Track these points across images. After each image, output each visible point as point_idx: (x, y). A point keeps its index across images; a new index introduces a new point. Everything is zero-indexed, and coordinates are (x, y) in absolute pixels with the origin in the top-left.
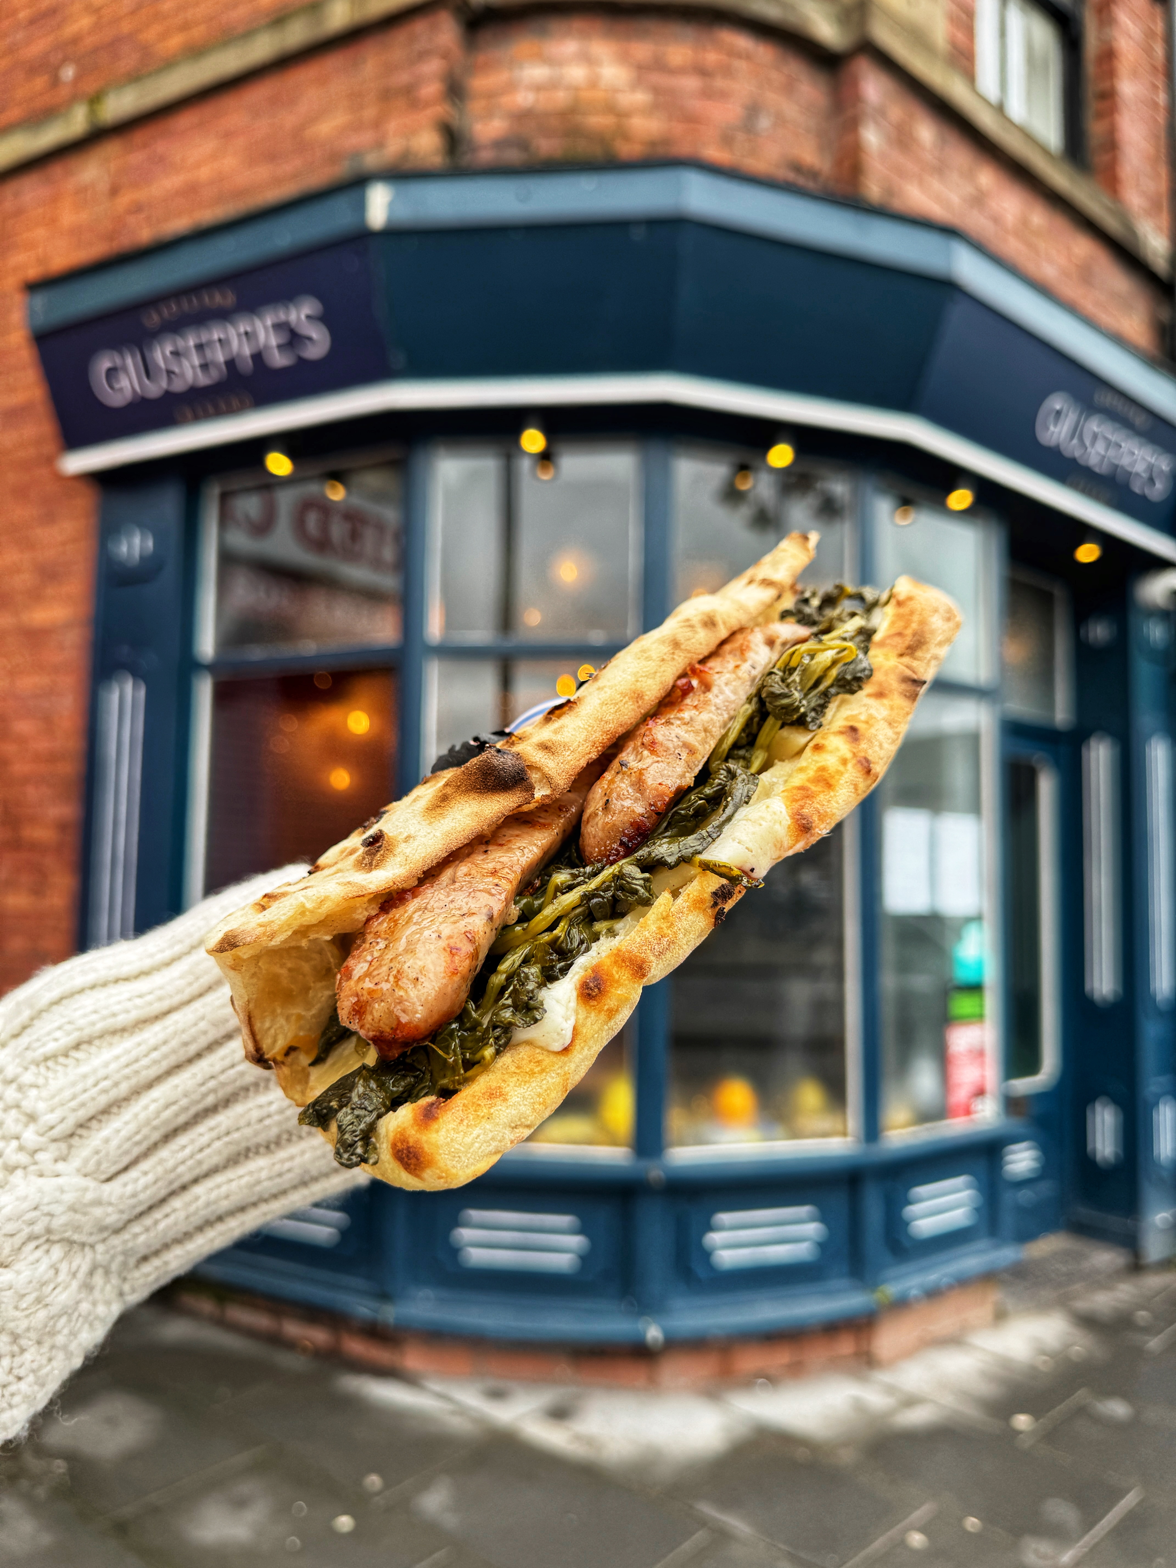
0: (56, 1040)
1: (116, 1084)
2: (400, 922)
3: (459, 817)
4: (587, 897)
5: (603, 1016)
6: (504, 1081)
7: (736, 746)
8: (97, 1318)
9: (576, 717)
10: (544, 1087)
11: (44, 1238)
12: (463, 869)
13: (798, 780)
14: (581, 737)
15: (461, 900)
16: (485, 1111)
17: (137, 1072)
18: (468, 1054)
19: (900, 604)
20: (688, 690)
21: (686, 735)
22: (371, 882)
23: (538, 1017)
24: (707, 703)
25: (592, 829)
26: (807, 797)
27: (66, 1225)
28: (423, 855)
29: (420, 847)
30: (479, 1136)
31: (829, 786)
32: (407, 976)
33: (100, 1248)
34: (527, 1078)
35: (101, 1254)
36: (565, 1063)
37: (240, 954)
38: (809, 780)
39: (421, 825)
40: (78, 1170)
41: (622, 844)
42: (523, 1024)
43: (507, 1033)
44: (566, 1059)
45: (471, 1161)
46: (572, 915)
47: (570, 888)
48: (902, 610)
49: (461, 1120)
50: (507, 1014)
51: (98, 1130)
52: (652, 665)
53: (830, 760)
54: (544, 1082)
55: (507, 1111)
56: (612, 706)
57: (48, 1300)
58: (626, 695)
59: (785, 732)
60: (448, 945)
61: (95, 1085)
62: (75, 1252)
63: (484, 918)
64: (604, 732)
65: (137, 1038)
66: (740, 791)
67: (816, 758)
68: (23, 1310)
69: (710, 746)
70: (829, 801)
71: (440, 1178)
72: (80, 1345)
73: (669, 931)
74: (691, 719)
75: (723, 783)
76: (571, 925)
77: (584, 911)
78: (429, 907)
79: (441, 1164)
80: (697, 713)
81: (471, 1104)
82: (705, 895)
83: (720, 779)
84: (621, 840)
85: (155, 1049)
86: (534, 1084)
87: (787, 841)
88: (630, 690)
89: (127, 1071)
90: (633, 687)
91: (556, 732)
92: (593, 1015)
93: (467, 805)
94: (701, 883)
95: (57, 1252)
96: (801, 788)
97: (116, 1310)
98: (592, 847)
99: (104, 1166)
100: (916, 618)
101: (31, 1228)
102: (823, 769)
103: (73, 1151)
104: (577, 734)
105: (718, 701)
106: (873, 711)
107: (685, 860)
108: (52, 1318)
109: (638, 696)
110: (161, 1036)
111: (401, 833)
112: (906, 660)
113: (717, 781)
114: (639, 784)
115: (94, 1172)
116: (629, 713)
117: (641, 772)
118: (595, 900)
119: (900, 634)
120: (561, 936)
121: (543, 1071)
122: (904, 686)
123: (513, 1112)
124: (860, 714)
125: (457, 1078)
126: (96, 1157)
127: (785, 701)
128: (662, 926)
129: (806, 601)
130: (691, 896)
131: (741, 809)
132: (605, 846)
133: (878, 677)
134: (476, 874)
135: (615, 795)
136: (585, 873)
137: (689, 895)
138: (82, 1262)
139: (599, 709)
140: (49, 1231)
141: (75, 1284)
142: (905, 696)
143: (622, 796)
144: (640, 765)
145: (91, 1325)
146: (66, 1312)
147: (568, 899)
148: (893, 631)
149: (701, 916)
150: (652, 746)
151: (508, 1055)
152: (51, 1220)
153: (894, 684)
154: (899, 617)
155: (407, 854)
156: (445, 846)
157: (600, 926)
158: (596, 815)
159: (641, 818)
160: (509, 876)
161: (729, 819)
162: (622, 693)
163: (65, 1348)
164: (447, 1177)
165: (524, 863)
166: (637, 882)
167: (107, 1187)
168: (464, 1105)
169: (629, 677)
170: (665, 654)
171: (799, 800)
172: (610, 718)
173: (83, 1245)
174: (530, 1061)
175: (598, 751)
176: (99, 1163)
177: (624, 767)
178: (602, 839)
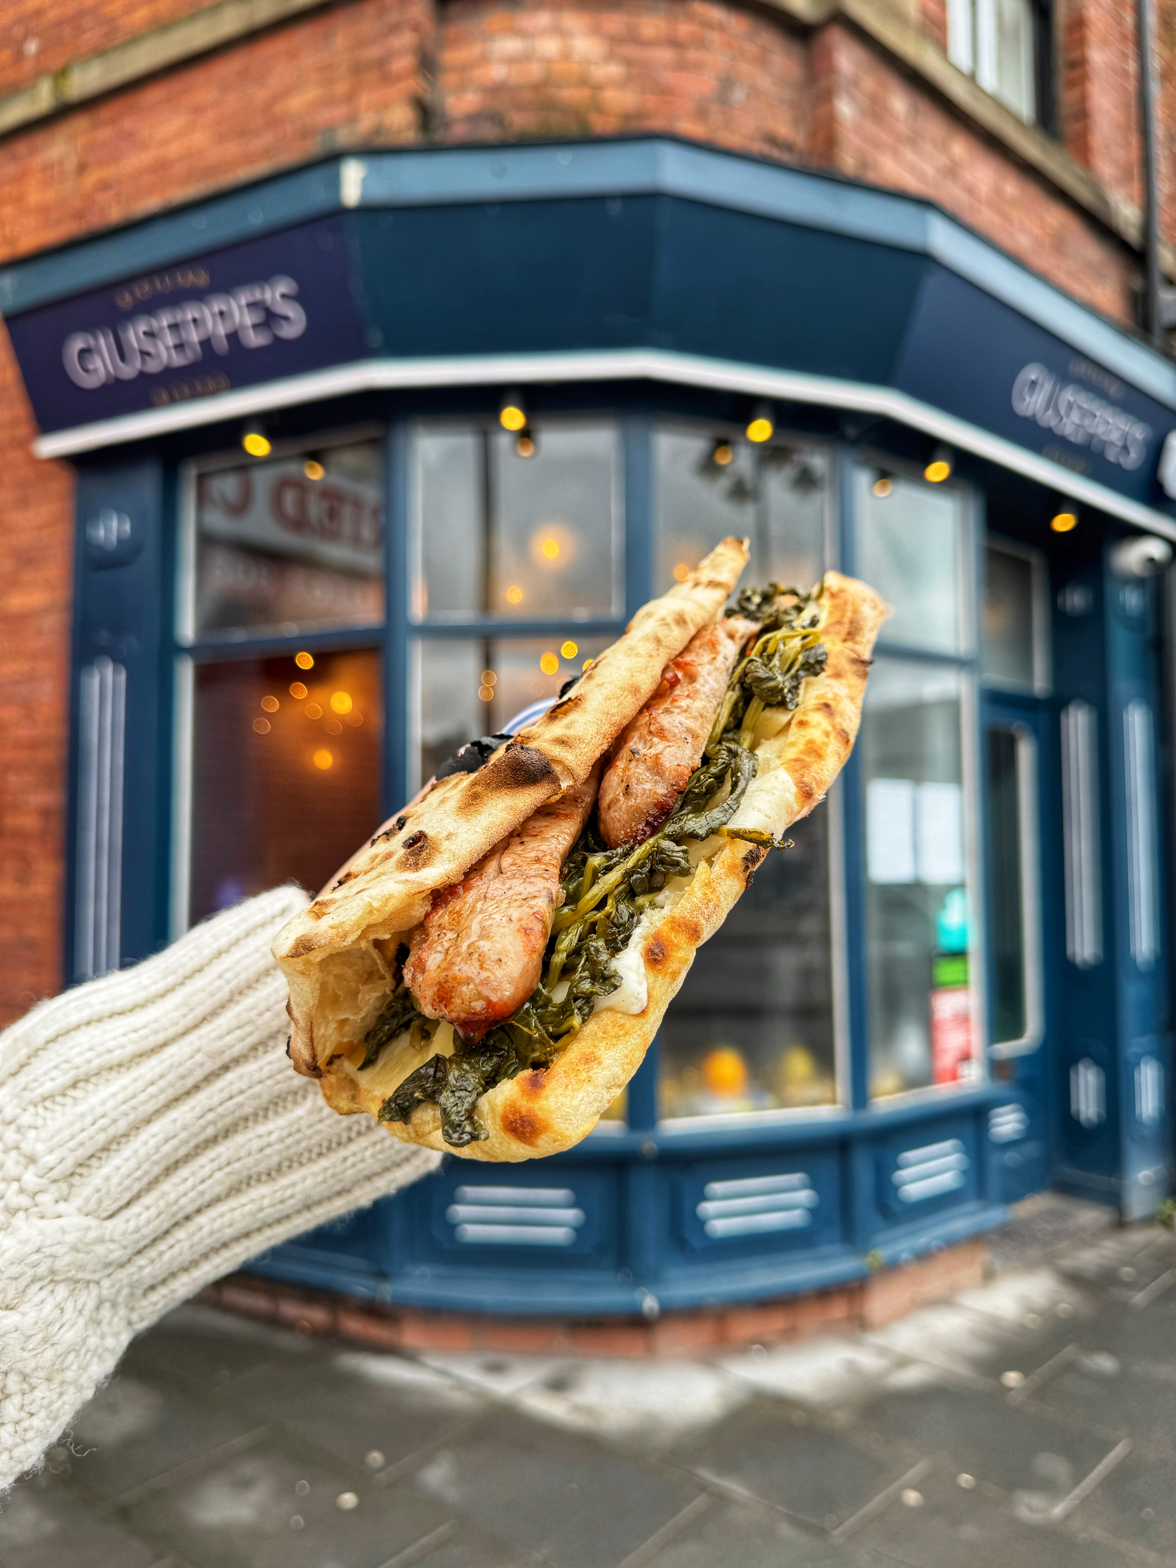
0: (53, 1080)
1: (115, 1121)
2: (463, 912)
3: (495, 812)
4: (628, 874)
5: (668, 979)
6: (595, 1046)
7: (726, 730)
8: (106, 1350)
9: (584, 712)
10: (629, 1048)
11: (49, 1279)
12: (507, 861)
13: (791, 753)
14: (592, 730)
15: (520, 887)
16: (585, 1075)
17: (134, 1108)
18: (550, 1028)
19: (833, 596)
20: (674, 683)
21: (688, 721)
22: (427, 879)
23: (618, 984)
24: (697, 692)
25: (616, 814)
26: (805, 767)
27: (68, 1265)
28: (468, 850)
29: (464, 843)
30: (583, 1098)
31: (820, 756)
32: (490, 958)
33: (106, 1283)
34: (615, 1042)
35: (107, 1289)
36: (643, 1025)
37: (312, 958)
38: (801, 753)
39: (458, 822)
40: (79, 1210)
41: (648, 824)
42: (604, 992)
43: (589, 1003)
44: (644, 1021)
45: (580, 1122)
46: (616, 892)
47: (608, 869)
48: (836, 601)
49: (566, 1086)
50: (586, 986)
51: (98, 1168)
52: (641, 661)
53: (815, 735)
54: (629, 1043)
55: (604, 1073)
56: (615, 700)
57: (54, 1340)
58: (625, 690)
59: (769, 713)
60: (521, 926)
61: (93, 1124)
62: (80, 1291)
63: (546, 900)
64: (612, 724)
65: (134, 1073)
66: (747, 766)
67: (802, 733)
68: (30, 1351)
69: (708, 730)
70: (822, 770)
71: (555, 1141)
72: (90, 1378)
73: (713, 896)
74: (688, 707)
75: (726, 761)
76: (618, 902)
77: (625, 888)
78: (488, 895)
79: (556, 1128)
80: (692, 701)
81: (571, 1070)
82: (738, 861)
83: (723, 758)
84: (647, 821)
85: (152, 1083)
86: (621, 1047)
87: (796, 807)
88: (628, 684)
89: (124, 1108)
90: (630, 682)
91: (568, 727)
92: (660, 978)
93: (500, 801)
94: (732, 850)
95: (62, 1291)
96: (797, 760)
97: (125, 1339)
98: (617, 830)
99: (106, 1203)
100: (849, 608)
101: (34, 1270)
102: (811, 742)
103: (74, 1190)
104: (589, 727)
105: (706, 689)
106: (836, 690)
107: (713, 832)
108: (59, 1356)
109: (636, 690)
110: (158, 1071)
111: (439, 832)
112: (849, 644)
113: (720, 761)
114: (656, 767)
115: (96, 1211)
116: (629, 706)
117: (657, 757)
118: (635, 876)
119: (839, 622)
120: (611, 913)
121: (626, 1034)
122: (855, 667)
123: (609, 1073)
124: (826, 693)
125: (549, 1049)
126: (96, 1196)
127: (771, 684)
128: (707, 892)
129: (748, 599)
130: (725, 863)
131: (750, 782)
132: (631, 828)
133: (831, 661)
134: (521, 863)
135: (634, 780)
136: (617, 854)
137: (723, 862)
138: (88, 1299)
139: (604, 704)
140: (52, 1272)
141: (81, 1321)
142: (858, 675)
143: (642, 781)
144: (653, 751)
145: (100, 1357)
146: (74, 1349)
147: (612, 878)
148: (832, 620)
149: (736, 880)
150: (661, 733)
151: (593, 1022)
152: (54, 1261)
153: (846, 666)
154: (835, 607)
155: (453, 850)
156: (488, 840)
157: (641, 900)
158: (619, 800)
159: (664, 798)
160: (553, 862)
161: (743, 792)
162: (621, 688)
163: (75, 1382)
164: (562, 1140)
165: (561, 850)
166: (677, 854)
167: (109, 1224)
168: (565, 1072)
169: (625, 673)
170: (652, 650)
171: (799, 770)
172: (615, 711)
173: (88, 1282)
174: (614, 1026)
175: (608, 742)
176: (100, 1202)
177: (636, 755)
178: (626, 822)
